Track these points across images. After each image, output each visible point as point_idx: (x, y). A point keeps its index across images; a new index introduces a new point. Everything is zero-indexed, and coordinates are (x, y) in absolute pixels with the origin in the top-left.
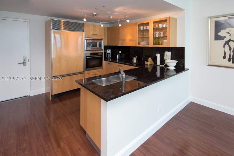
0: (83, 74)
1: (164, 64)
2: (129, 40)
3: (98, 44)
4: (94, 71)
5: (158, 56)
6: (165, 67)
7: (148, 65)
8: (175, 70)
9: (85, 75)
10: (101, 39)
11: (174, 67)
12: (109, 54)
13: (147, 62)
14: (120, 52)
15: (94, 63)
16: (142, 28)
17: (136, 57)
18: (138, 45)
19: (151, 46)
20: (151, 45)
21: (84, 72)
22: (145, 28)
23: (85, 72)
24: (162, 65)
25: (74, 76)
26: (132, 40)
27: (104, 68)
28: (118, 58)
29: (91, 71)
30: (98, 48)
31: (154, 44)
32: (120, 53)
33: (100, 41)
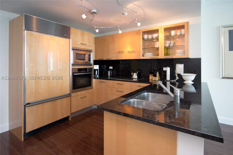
0: (70, 97)
1: (175, 79)
2: (129, 52)
3: (87, 57)
4: (82, 92)
5: (168, 70)
6: (176, 83)
7: (156, 80)
8: (193, 85)
9: (72, 98)
10: (90, 50)
11: (192, 81)
12: (96, 71)
13: (155, 77)
14: (111, 68)
15: (82, 81)
16: (146, 36)
17: (136, 72)
18: (142, 58)
19: (161, 58)
20: (161, 56)
21: (70, 94)
22: (150, 37)
23: (73, 95)
24: (174, 80)
25: (58, 100)
26: (134, 52)
27: (93, 88)
28: (109, 74)
29: (79, 93)
30: (86, 62)
31: (164, 55)
32: (111, 70)
33: (88, 53)
